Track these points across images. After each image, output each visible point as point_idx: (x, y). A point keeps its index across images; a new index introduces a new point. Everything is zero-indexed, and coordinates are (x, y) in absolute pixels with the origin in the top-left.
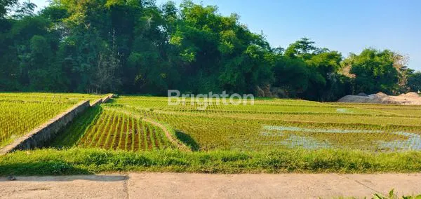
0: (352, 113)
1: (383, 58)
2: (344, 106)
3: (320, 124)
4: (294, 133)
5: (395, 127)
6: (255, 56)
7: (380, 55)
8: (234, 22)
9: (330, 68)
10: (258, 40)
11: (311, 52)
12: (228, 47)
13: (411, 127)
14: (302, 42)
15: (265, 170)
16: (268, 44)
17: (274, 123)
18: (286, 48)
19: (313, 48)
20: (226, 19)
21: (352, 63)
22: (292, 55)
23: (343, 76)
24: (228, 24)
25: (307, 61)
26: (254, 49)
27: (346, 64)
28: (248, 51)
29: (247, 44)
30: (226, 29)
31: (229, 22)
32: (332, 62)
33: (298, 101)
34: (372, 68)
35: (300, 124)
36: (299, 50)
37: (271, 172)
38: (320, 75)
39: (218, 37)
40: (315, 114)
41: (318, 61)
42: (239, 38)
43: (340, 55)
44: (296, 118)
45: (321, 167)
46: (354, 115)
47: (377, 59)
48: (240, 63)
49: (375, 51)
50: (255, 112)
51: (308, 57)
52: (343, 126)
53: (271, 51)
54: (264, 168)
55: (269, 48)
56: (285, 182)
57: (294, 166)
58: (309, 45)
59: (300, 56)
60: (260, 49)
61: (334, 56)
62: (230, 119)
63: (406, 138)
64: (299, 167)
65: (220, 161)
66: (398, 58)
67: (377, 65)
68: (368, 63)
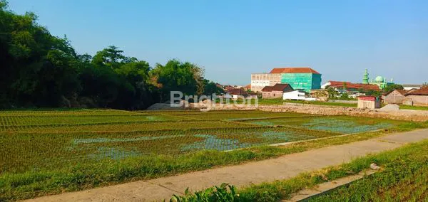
0: (159, 120)
1: (184, 69)
2: (153, 113)
3: (129, 133)
4: (103, 144)
5: (194, 130)
6: (58, 62)
7: (182, 67)
8: (31, 23)
9: (139, 78)
10: (61, 44)
11: (119, 61)
12: (22, 51)
13: (207, 130)
14: (110, 50)
15: (67, 189)
16: (72, 50)
17: (80, 135)
18: (93, 55)
19: (121, 57)
20: (20, 18)
21: (159, 73)
22: (100, 63)
23: (151, 85)
24: (22, 23)
25: (117, 70)
26: (57, 54)
27: (154, 74)
28: (49, 56)
29: (47, 48)
30: (20, 30)
31: (24, 21)
32: (141, 72)
33: (108, 110)
34: (176, 78)
35: (109, 134)
36: (107, 58)
37: (73, 190)
38: (130, 84)
39: (9, 38)
40: (125, 123)
41: (127, 69)
42: (36, 40)
43: (148, 65)
44: (105, 129)
45: (127, 176)
46: (161, 122)
47: (180, 70)
48: (39, 70)
49: (178, 63)
50: (59, 126)
51: (117, 66)
52: (151, 133)
53: (77, 58)
54: (65, 186)
55: (75, 54)
56: (89, 199)
57: (99, 179)
58: (118, 53)
59: (108, 64)
60: (64, 55)
61: (143, 66)
62: (26, 135)
63: (203, 139)
64: (105, 179)
65: (9, 188)
66: (197, 70)
67: (180, 75)
68: (173, 74)
